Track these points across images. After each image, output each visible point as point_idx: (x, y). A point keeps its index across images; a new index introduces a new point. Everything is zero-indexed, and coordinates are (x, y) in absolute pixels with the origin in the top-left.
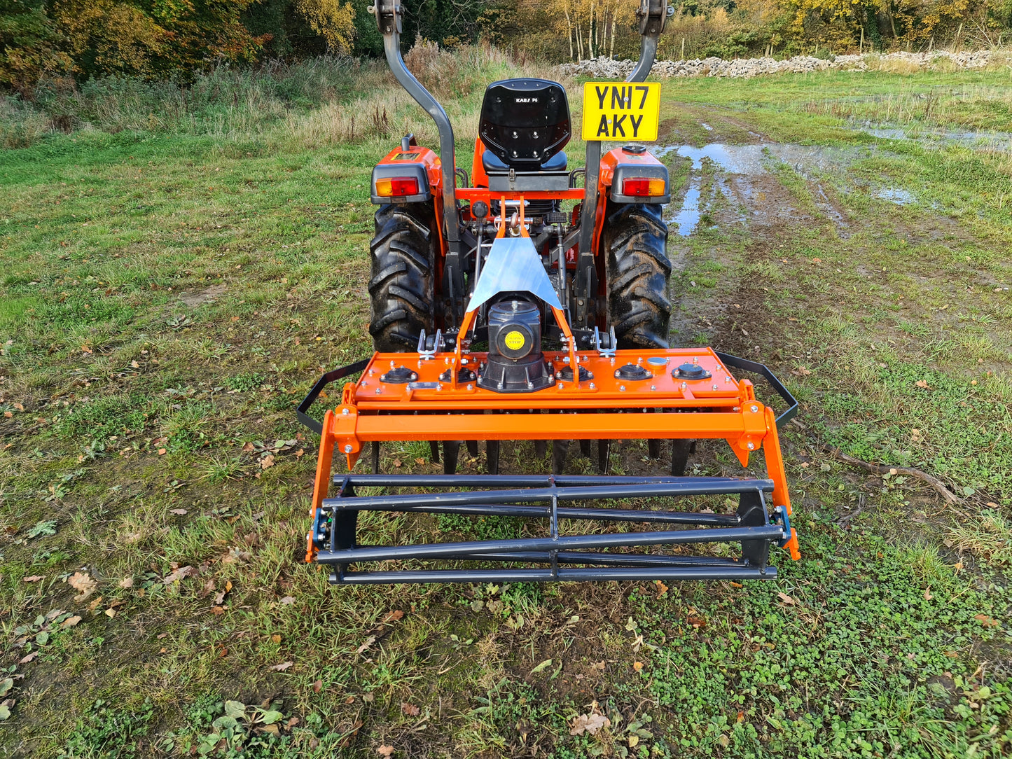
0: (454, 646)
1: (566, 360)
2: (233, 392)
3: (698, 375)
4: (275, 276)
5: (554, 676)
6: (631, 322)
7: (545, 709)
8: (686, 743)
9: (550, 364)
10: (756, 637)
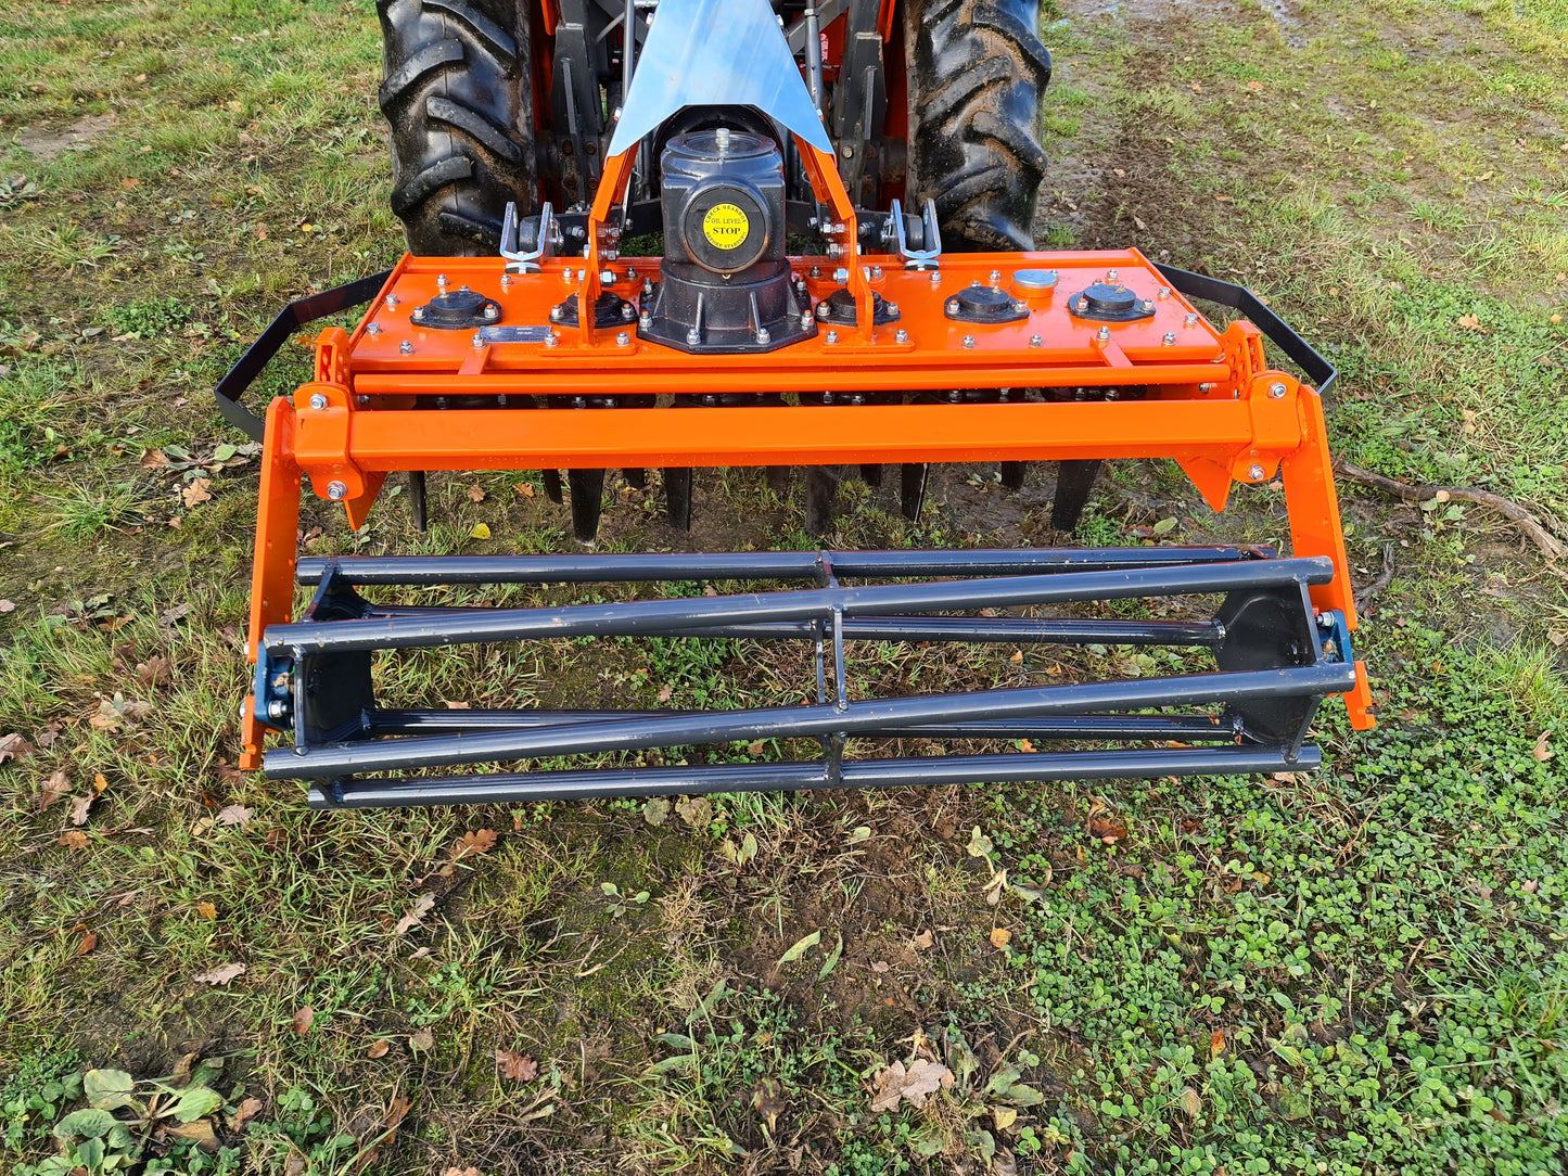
0: (609, 910)
1: (841, 274)
2: (123, 338)
3: (1125, 311)
4: (214, 97)
5: (827, 969)
6: (964, 190)
7: (813, 1052)
8: (1114, 1111)
9: (801, 285)
10: (1234, 864)
